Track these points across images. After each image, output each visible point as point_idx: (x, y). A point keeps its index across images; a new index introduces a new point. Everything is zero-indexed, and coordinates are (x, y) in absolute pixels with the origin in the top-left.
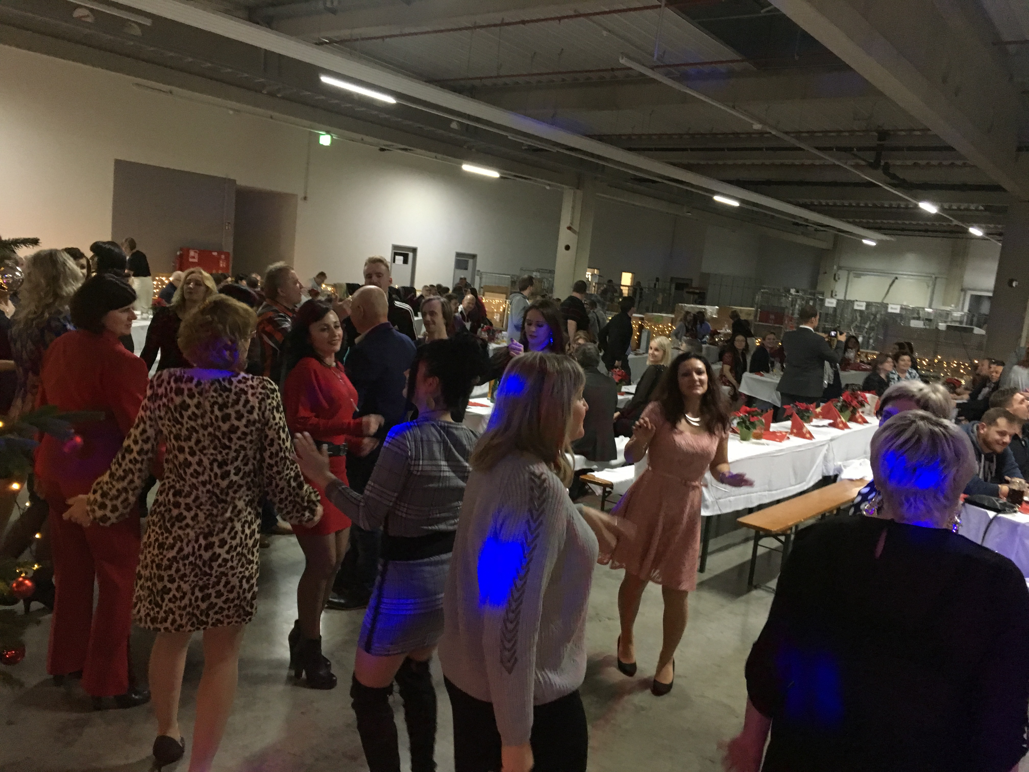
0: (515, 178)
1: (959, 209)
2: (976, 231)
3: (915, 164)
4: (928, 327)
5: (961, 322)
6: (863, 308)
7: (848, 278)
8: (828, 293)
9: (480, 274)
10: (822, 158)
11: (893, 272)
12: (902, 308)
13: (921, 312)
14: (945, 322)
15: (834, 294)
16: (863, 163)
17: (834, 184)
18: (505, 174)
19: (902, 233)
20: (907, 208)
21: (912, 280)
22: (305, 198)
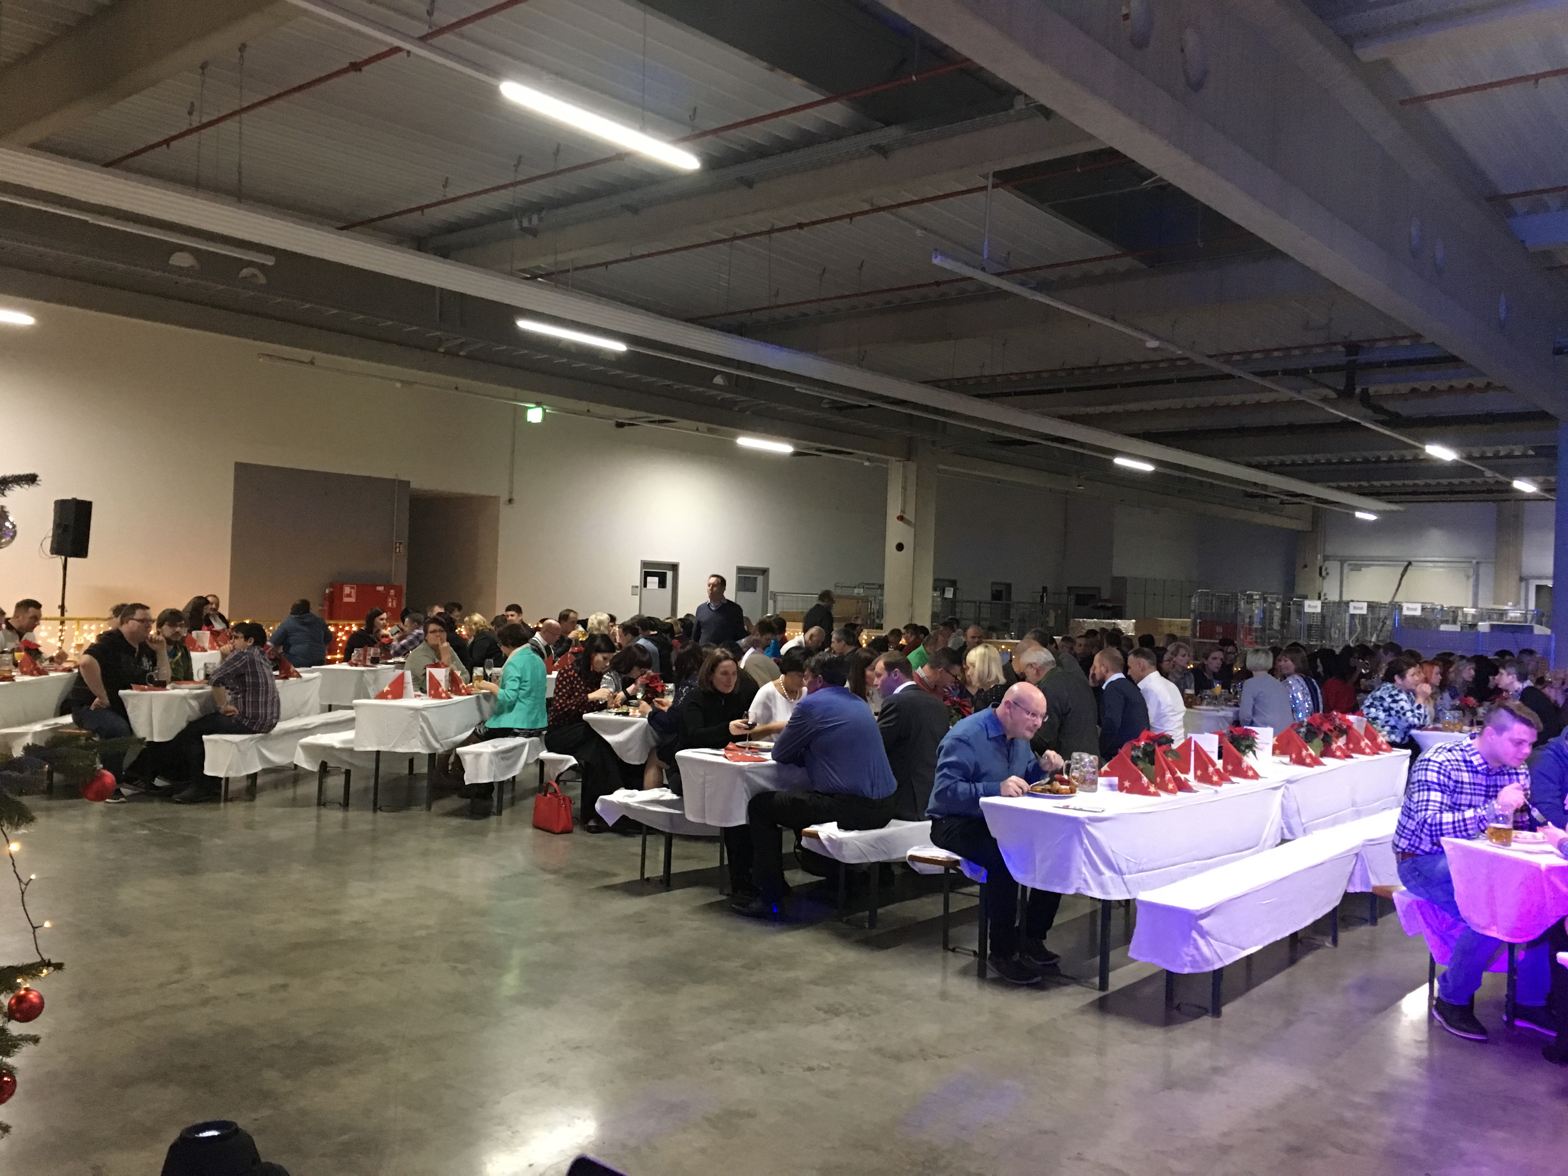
0: (817, 453)
1: (1496, 456)
2: (1524, 486)
3: (1414, 389)
4: (1465, 631)
5: (1520, 621)
6: (1364, 612)
7: (1342, 572)
8: (1312, 594)
9: (774, 595)
10: (1271, 390)
12: (1423, 609)
13: (1456, 613)
14: (1491, 622)
15: (1318, 594)
16: (1333, 394)
17: (1292, 428)
18: (800, 447)
20: (1412, 456)
21: (1441, 570)
22: (510, 501)
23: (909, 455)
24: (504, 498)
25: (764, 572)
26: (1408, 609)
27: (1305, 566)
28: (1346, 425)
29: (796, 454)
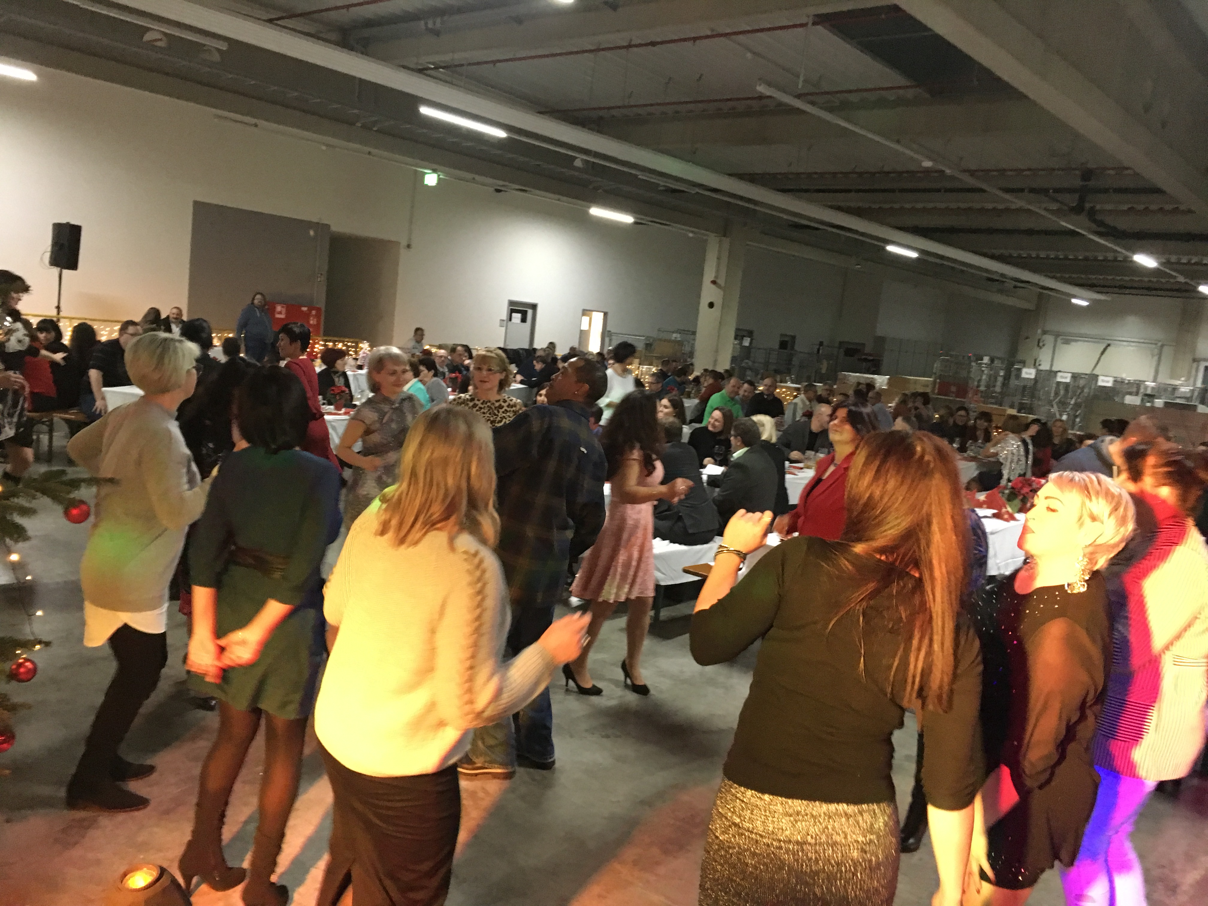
0: (653, 224)
1: (1189, 263)
3: (1131, 209)
4: (1144, 404)
5: (1187, 398)
6: (1068, 380)
7: (1055, 345)
8: (1029, 362)
9: (611, 335)
10: (1009, 201)
11: (1105, 338)
12: (1115, 381)
13: (1141, 386)
14: (1167, 398)
15: (1036, 363)
16: (1064, 208)
17: (1030, 232)
18: (642, 219)
20: (1115, 260)
21: (1132, 348)
22: (409, 246)
23: (724, 231)
24: (404, 243)
26: (1103, 381)
27: (1027, 338)
28: (1073, 233)
29: (636, 223)
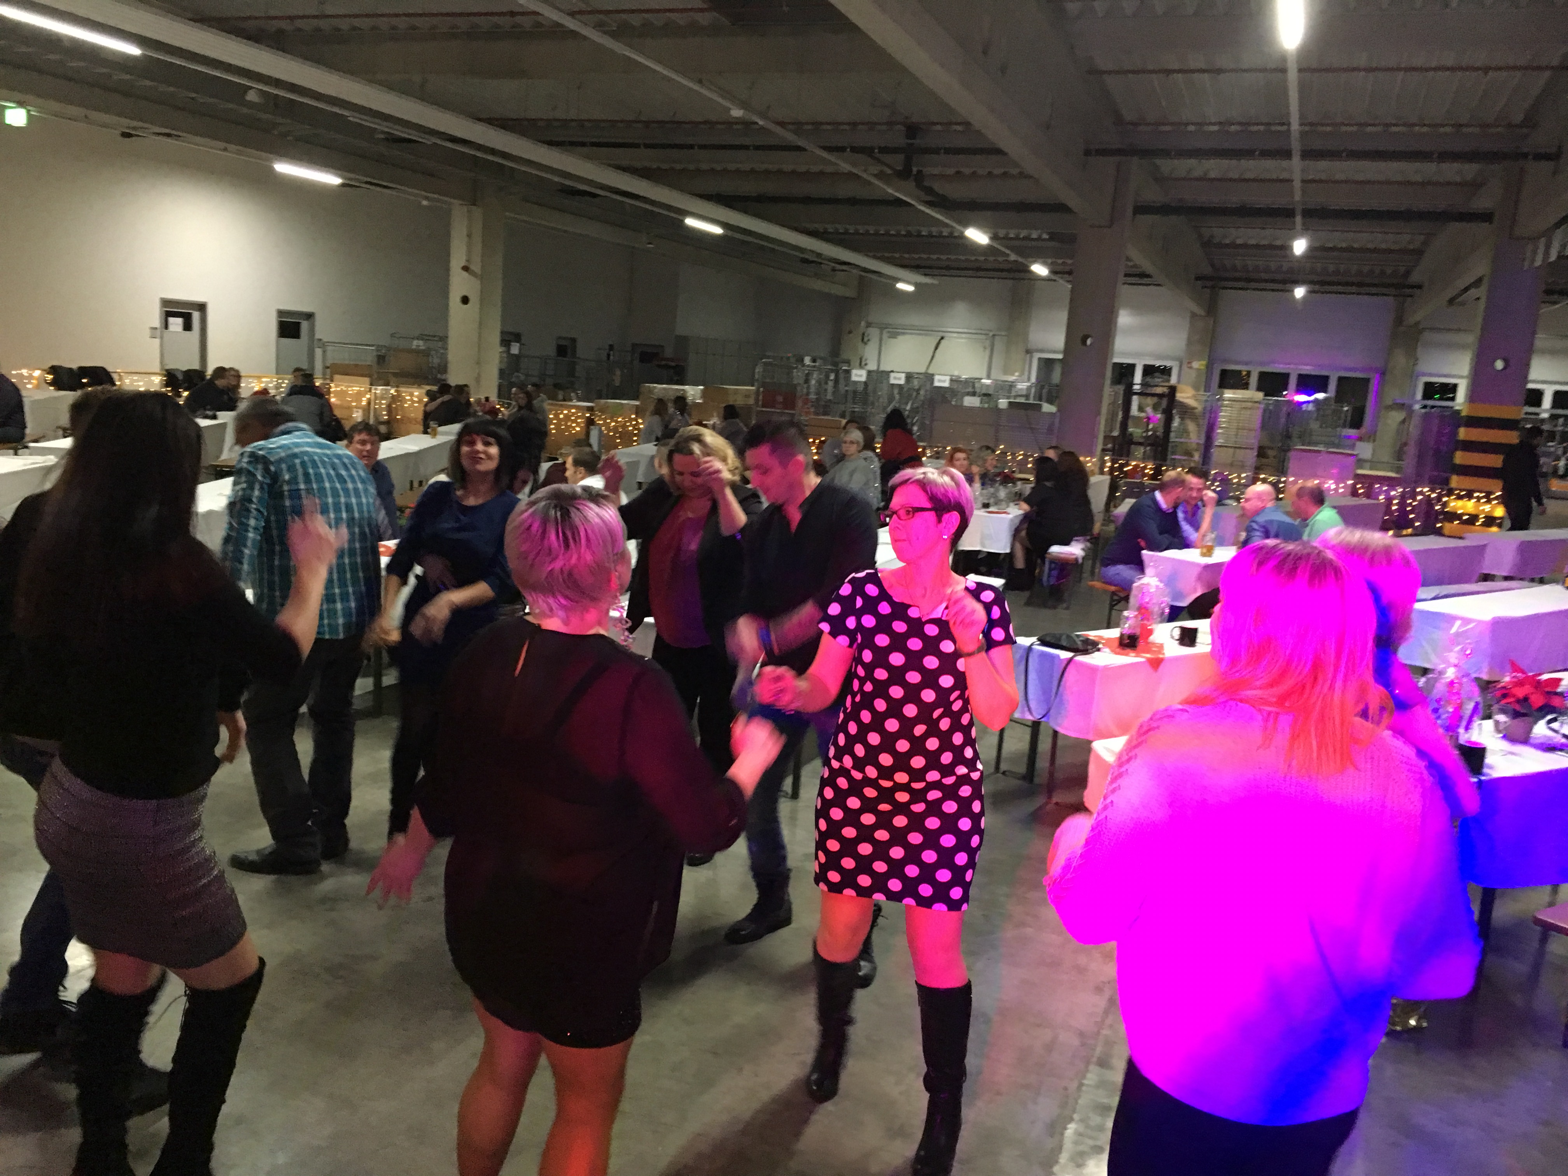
0: (368, 186)
1: (1017, 238)
2: (1040, 269)
3: (958, 172)
4: (986, 406)
5: (1027, 397)
6: (902, 382)
7: (881, 340)
8: (855, 361)
9: (323, 345)
10: (831, 163)
11: (937, 329)
12: (951, 380)
13: (977, 385)
14: (1008, 398)
15: (863, 363)
16: (889, 171)
17: (853, 202)
18: (350, 179)
19: (946, 273)
20: (951, 235)
21: (963, 340)
23: (473, 197)
25: (309, 316)
26: (939, 381)
27: (850, 332)
28: (899, 202)
29: (343, 185)
